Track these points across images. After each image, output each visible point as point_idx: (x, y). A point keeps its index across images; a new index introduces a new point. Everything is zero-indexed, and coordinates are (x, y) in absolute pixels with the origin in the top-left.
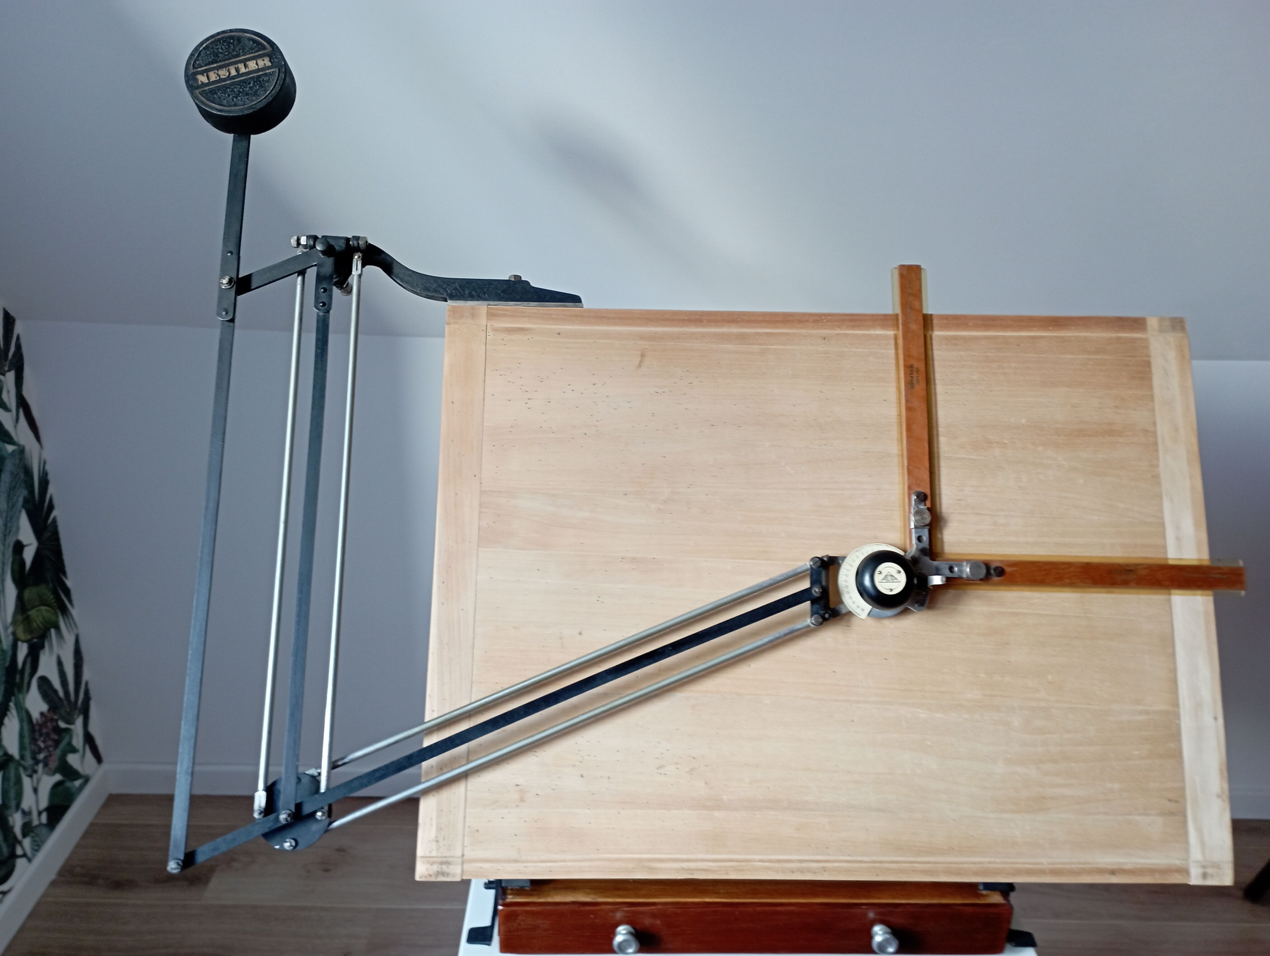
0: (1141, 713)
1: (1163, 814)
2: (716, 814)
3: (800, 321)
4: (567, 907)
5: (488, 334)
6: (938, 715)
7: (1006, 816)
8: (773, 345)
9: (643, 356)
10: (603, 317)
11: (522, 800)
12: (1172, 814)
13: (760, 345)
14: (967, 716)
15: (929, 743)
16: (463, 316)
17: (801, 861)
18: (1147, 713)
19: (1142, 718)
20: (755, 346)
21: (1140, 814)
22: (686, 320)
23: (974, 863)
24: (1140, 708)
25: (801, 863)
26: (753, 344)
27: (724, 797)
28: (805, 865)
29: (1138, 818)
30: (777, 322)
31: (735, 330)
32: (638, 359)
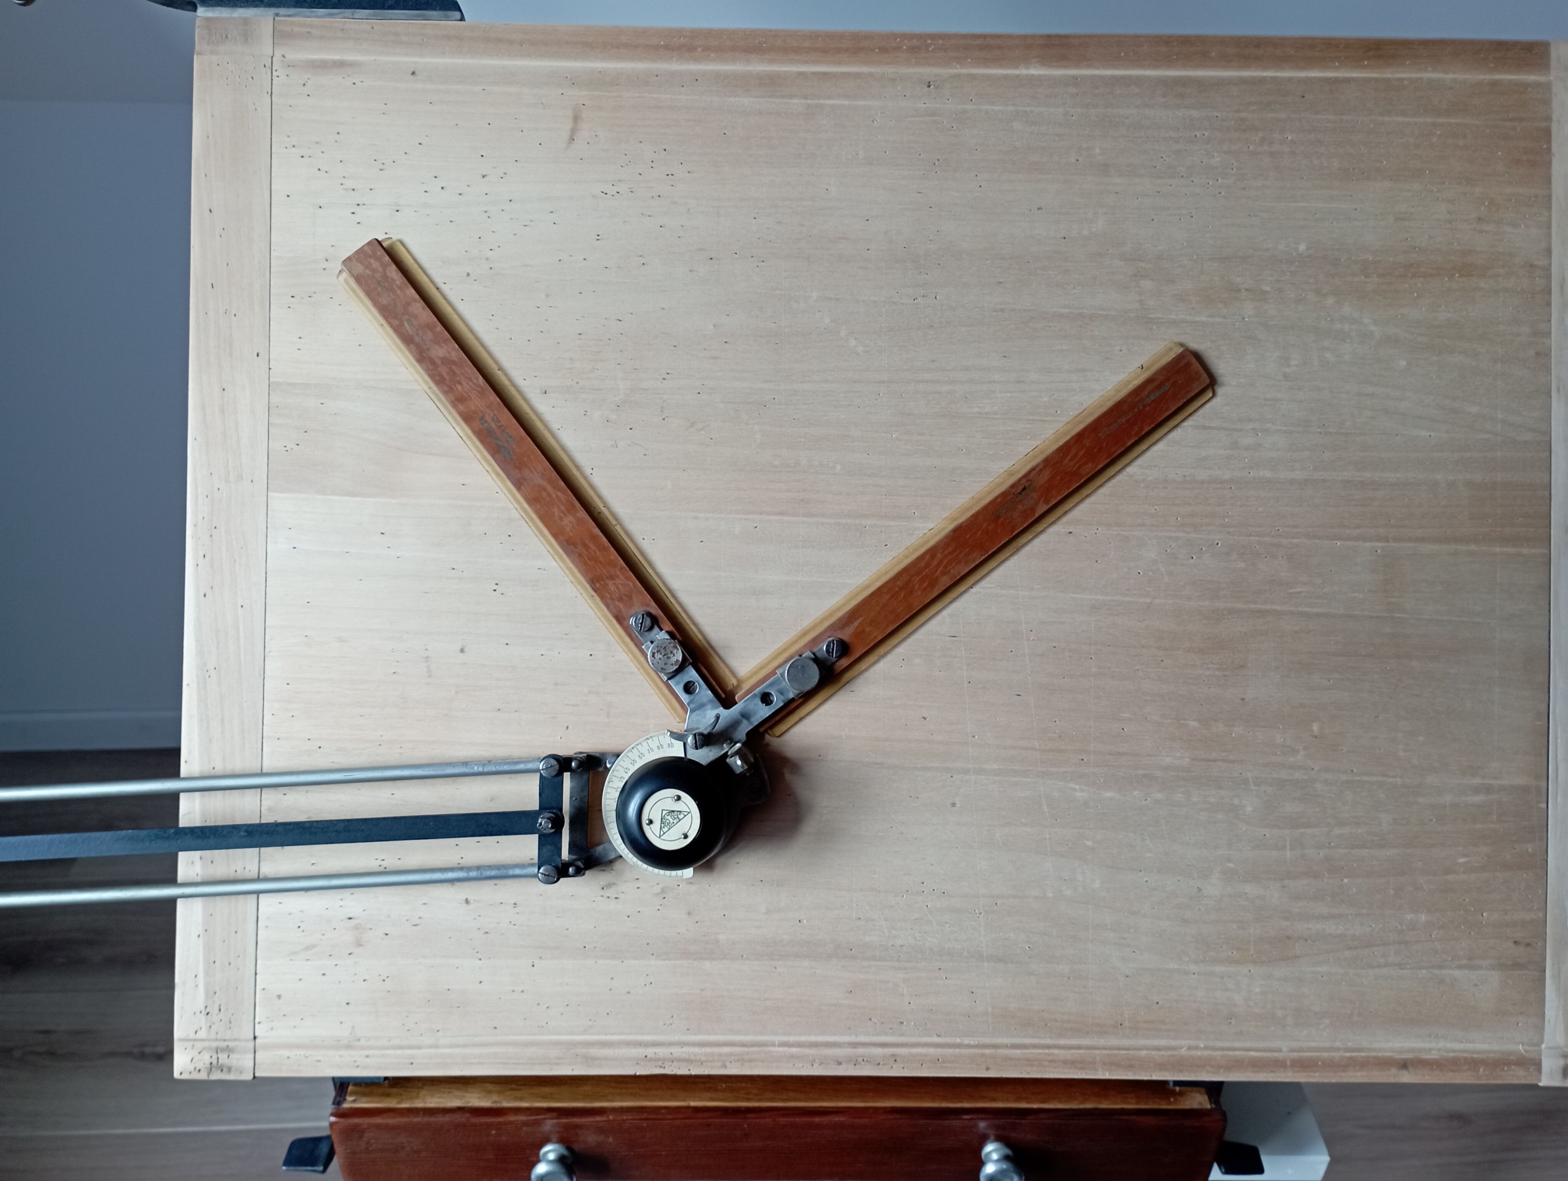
0: (1477, 790)
1: (1501, 966)
2: (707, 965)
3: (884, 50)
4: (447, 1118)
5: (274, 73)
6: (1109, 794)
7: (1219, 969)
8: (829, 97)
9: (576, 118)
10: (500, 40)
11: (359, 944)
12: (1517, 965)
13: (806, 97)
14: (1159, 796)
15: (1089, 843)
16: (227, 37)
17: (855, 1045)
18: (1489, 789)
19: (1479, 799)
20: (795, 101)
21: (1460, 967)
22: (662, 46)
23: (1158, 1049)
24: (1477, 781)
25: (855, 1048)
26: (791, 96)
27: (722, 937)
28: (861, 1051)
29: (1457, 973)
30: (839, 50)
31: (758, 67)
32: (569, 126)
